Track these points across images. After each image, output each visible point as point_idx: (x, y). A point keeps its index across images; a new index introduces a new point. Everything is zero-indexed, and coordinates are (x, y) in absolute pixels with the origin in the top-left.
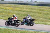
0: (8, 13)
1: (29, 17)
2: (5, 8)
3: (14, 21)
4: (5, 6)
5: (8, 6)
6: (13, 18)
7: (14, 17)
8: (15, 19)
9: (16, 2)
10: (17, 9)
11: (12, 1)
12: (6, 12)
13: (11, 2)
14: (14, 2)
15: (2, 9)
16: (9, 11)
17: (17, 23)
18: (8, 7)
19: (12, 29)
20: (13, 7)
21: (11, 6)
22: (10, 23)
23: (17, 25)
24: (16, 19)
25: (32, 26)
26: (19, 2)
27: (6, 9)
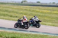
0: (45, 16)
1: (35, 18)
2: (41, 11)
3: (24, 23)
4: (41, 9)
5: (45, 8)
6: (22, 20)
7: (24, 18)
8: (24, 21)
9: (54, 5)
10: (55, 12)
11: (49, 3)
12: (43, 16)
13: (48, 5)
14: (52, 4)
15: (38, 12)
16: (46, 15)
17: (26, 26)
18: (44, 10)
19: (49, 35)
20: (50, 10)
21: (49, 9)
22: (19, 25)
23: (26, 28)
24: (26, 21)
25: (38, 27)
26: (57, 4)
27: (42, 13)
